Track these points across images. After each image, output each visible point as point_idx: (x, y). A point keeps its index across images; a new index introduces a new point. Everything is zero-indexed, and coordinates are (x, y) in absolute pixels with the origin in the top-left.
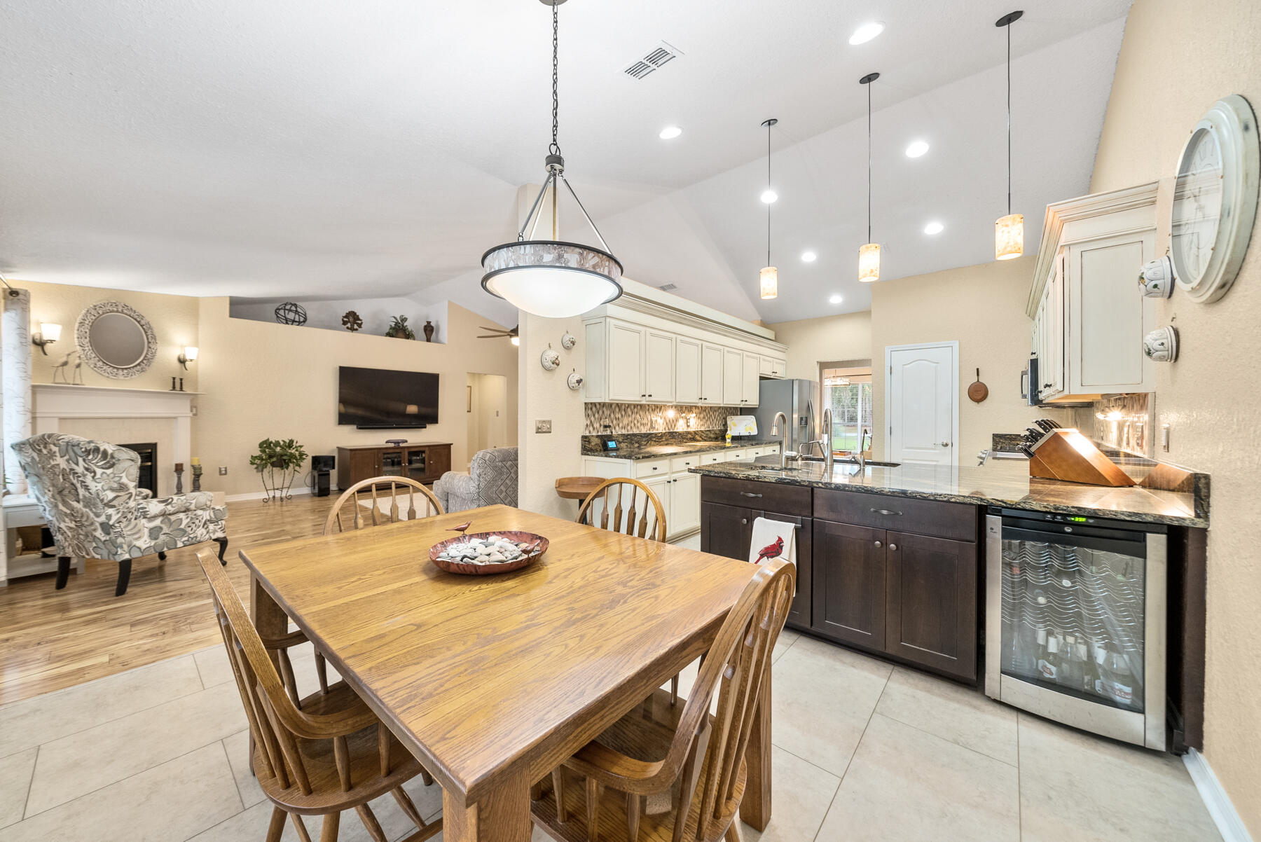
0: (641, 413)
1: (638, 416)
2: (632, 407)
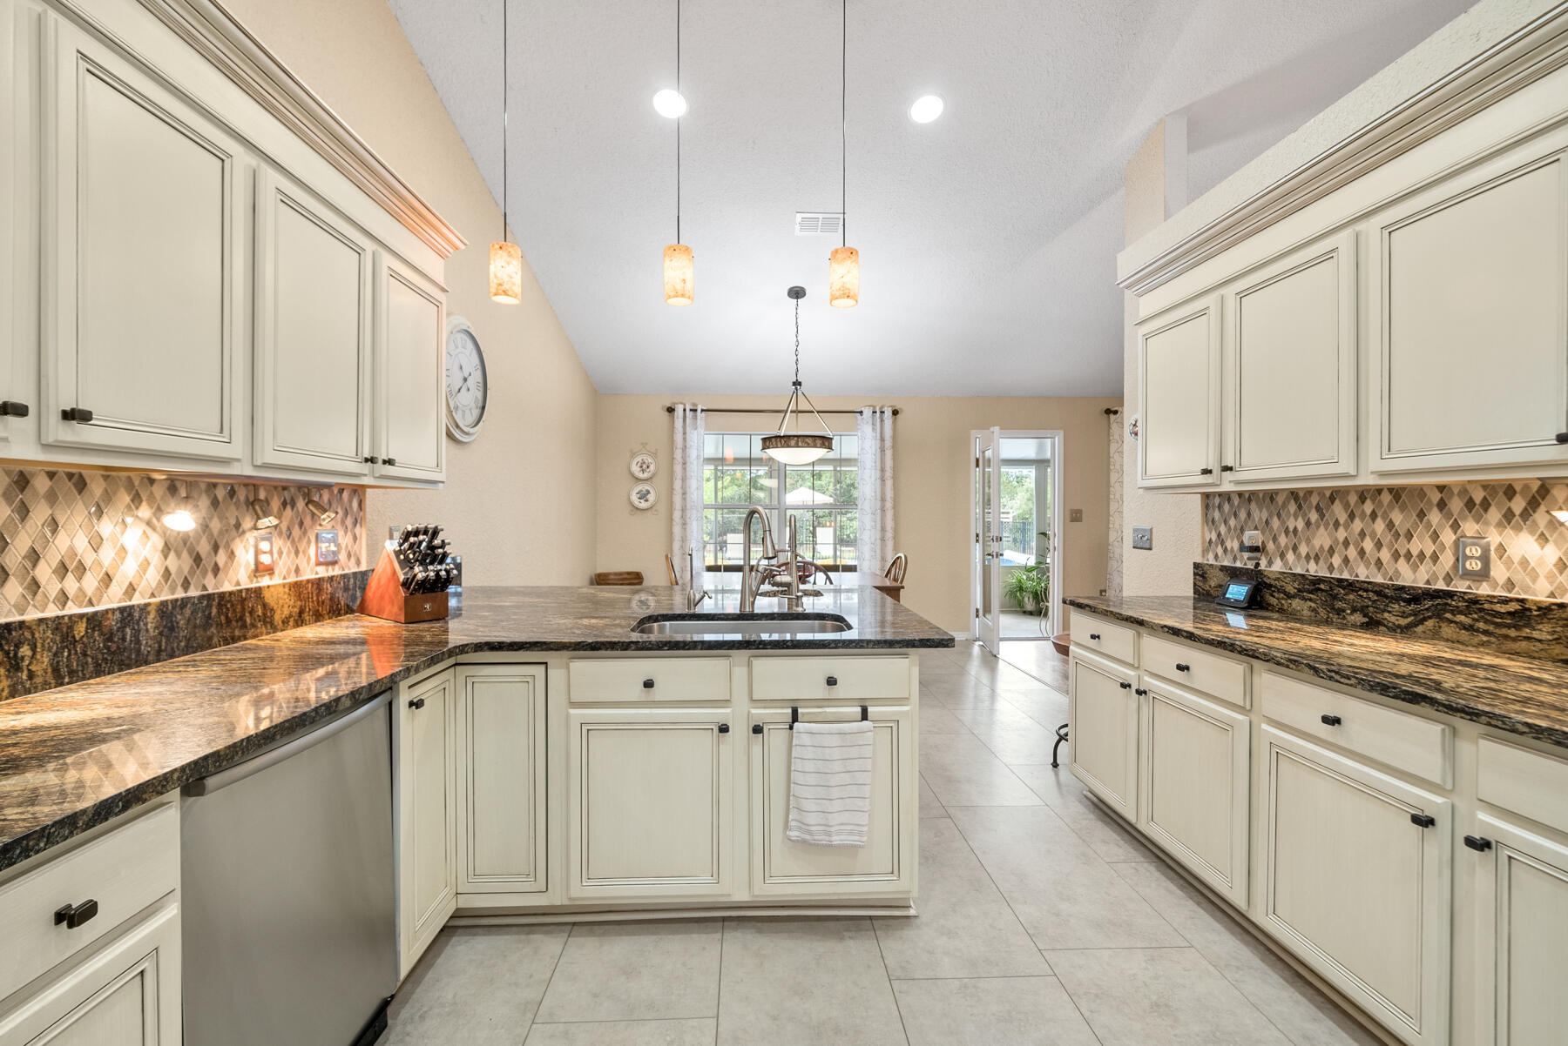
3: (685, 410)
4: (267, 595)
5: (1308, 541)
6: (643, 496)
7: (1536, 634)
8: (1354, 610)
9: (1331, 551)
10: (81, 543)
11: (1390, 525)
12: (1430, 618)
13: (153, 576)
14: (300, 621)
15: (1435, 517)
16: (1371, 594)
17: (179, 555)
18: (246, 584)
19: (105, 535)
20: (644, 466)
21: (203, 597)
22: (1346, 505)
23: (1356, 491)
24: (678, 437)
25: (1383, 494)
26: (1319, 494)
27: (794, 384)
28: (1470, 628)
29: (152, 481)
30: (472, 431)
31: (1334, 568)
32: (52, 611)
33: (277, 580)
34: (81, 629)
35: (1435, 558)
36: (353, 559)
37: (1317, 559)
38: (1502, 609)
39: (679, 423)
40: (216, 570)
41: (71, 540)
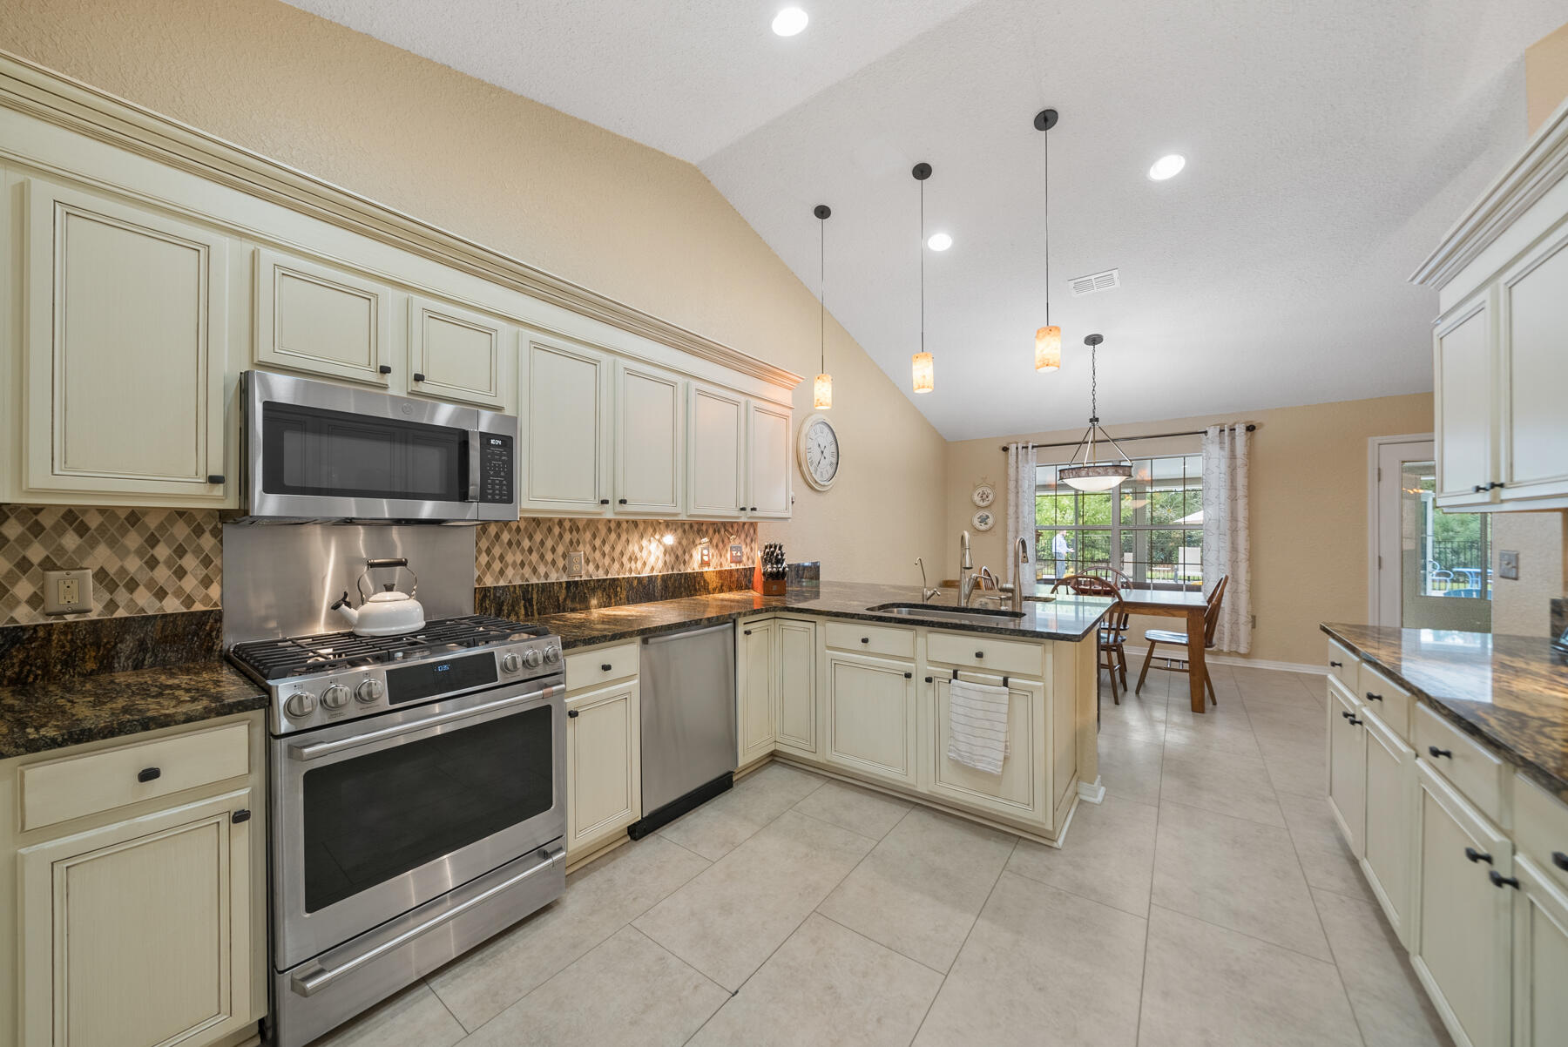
3: (1017, 448)
4: (706, 575)
6: (983, 520)
10: (636, 549)
13: (660, 564)
14: (721, 591)
17: (670, 555)
18: (697, 570)
19: (644, 545)
20: (984, 496)
21: (678, 574)
24: (1012, 471)
27: (1091, 421)
29: (660, 523)
30: (826, 483)
32: (627, 575)
33: (711, 569)
34: (635, 582)
36: (750, 561)
39: (1012, 459)
40: (685, 562)
41: (633, 548)
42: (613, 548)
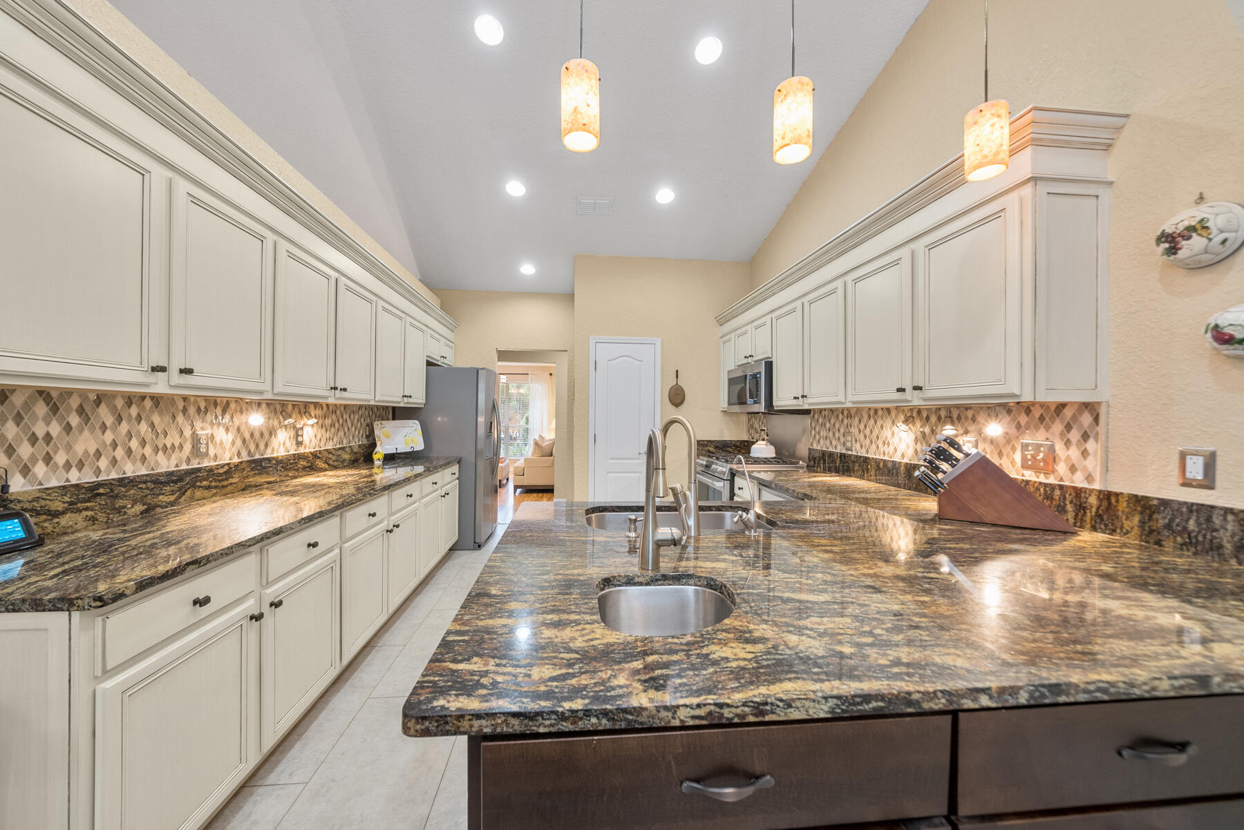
0: (156, 419)
1: (144, 427)
2: (119, 403)
5: (69, 448)
7: (234, 481)
8: (134, 503)
9: (98, 454)
11: (152, 426)
12: (189, 488)
15: (180, 419)
16: (149, 484)
22: (113, 409)
23: (123, 397)
25: (146, 400)
26: (80, 396)
28: (208, 488)
31: (100, 471)
35: (181, 447)
37: (81, 465)
38: (221, 471)
41: (887, 433)
42: (871, 432)
